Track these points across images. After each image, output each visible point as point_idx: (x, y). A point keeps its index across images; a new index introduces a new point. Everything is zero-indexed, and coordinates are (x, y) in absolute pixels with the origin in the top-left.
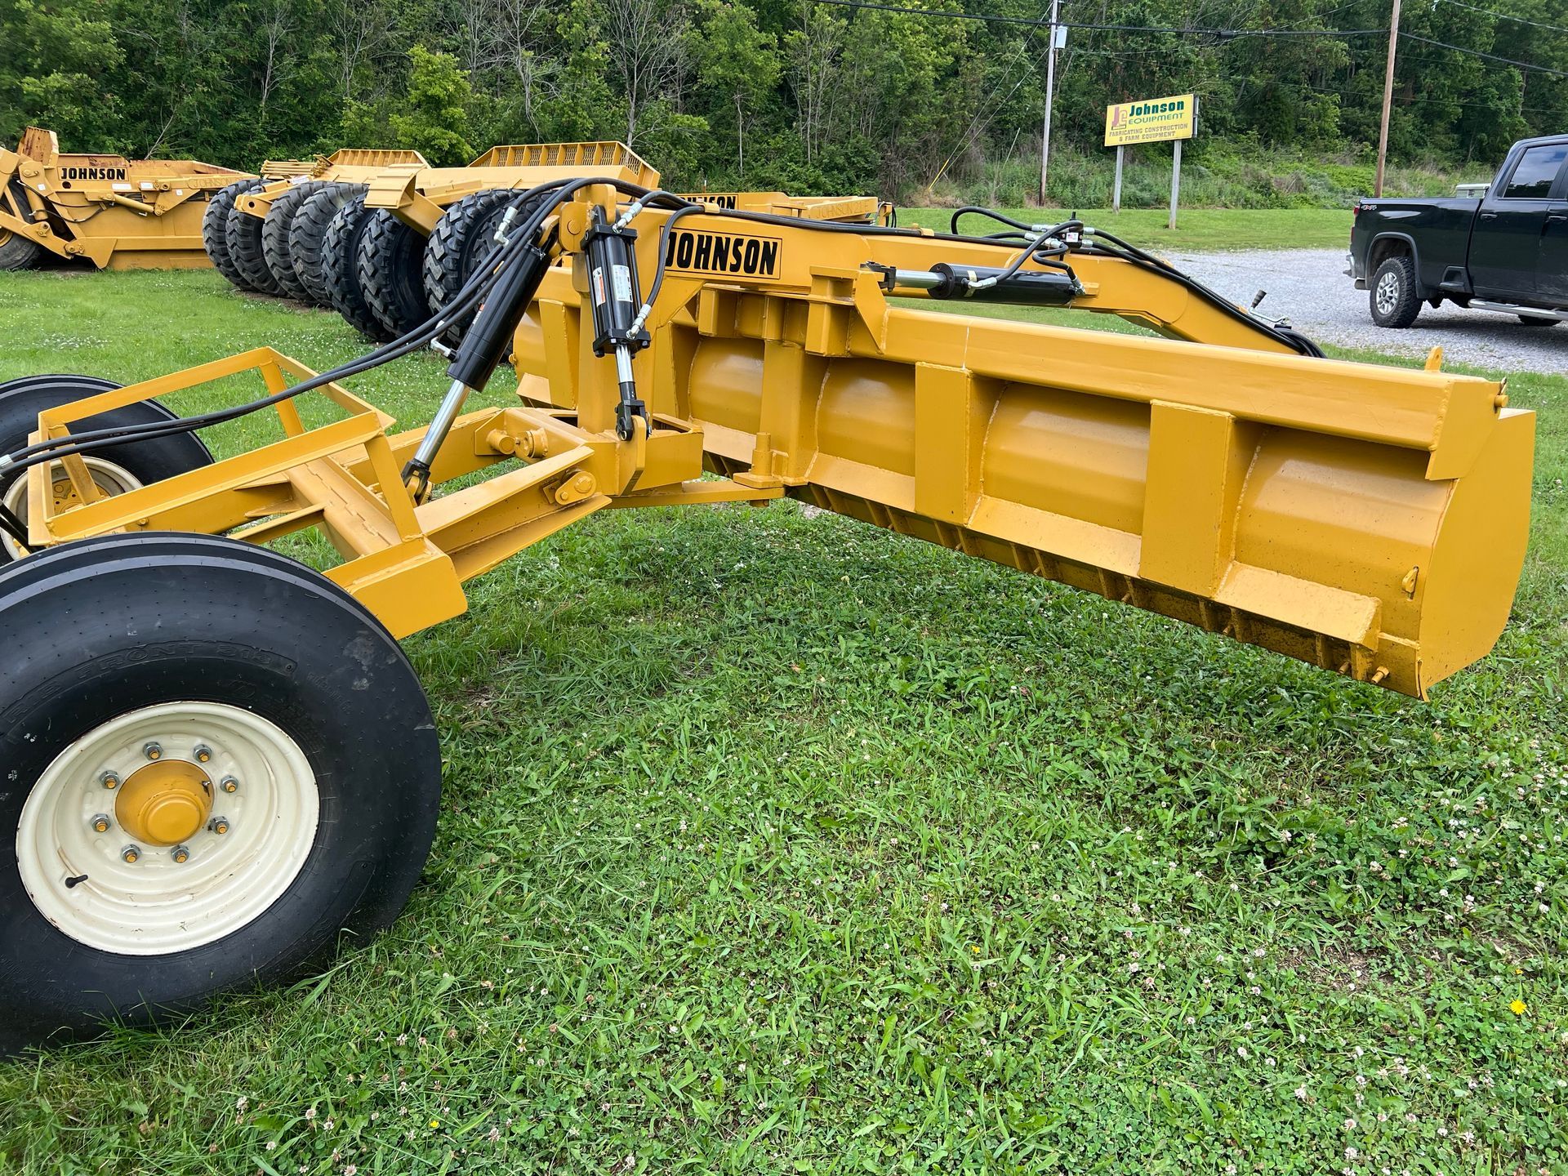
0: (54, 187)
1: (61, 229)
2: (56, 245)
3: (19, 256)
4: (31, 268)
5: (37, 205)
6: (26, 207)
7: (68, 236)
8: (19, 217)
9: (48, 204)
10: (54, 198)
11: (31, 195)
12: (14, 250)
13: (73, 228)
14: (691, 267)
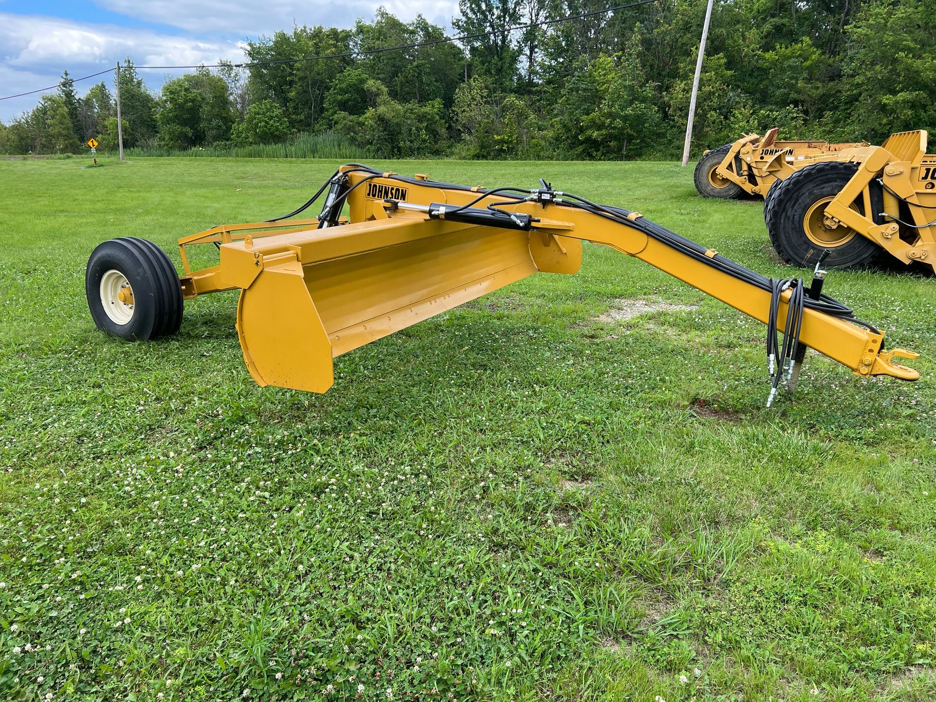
0: (755, 158)
1: (752, 179)
2: (748, 188)
3: (732, 192)
4: (734, 199)
5: (745, 167)
6: (739, 168)
7: (756, 184)
8: (735, 174)
9: (750, 167)
10: (753, 165)
11: (743, 163)
12: (730, 189)
13: (758, 180)
14: (376, 197)
